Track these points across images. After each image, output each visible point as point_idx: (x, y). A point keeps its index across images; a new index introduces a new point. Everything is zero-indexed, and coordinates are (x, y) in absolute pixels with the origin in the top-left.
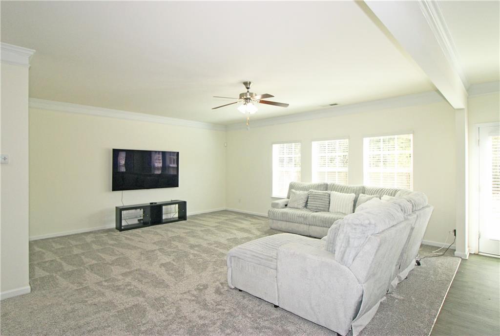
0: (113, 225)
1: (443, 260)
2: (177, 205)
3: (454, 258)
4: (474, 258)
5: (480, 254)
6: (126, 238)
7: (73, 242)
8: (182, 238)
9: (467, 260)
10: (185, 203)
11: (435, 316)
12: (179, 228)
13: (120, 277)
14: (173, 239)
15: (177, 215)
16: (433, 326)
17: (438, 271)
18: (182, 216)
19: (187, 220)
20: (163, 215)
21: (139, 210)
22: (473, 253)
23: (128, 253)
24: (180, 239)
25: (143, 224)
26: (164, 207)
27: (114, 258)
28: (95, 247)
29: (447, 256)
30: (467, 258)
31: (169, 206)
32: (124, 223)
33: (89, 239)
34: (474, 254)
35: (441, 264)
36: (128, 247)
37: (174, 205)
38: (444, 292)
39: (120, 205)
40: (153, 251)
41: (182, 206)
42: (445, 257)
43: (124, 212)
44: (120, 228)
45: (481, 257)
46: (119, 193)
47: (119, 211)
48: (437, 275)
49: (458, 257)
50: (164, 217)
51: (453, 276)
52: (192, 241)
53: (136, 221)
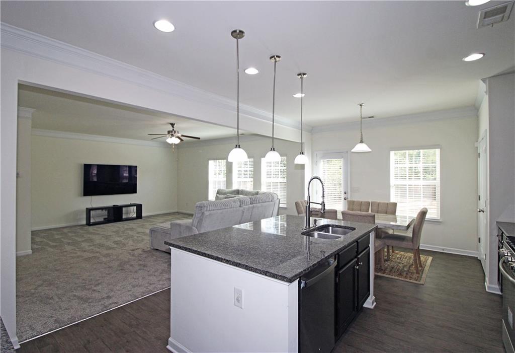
0: (84, 222)
2: (135, 207)
6: (94, 230)
7: (55, 232)
8: (134, 229)
10: (141, 205)
12: (134, 223)
13: (87, 247)
14: (127, 229)
15: (135, 215)
18: (139, 216)
19: (143, 219)
20: (123, 215)
21: (104, 211)
23: (93, 237)
24: (132, 229)
25: (107, 221)
26: (124, 209)
27: (83, 239)
28: (70, 234)
31: (129, 208)
32: (92, 221)
33: (65, 231)
36: (94, 234)
37: (133, 207)
39: (90, 206)
40: (110, 236)
41: (139, 207)
43: (92, 213)
44: (89, 224)
46: (89, 198)
47: (89, 211)
50: (124, 217)
52: (140, 230)
53: (102, 219)
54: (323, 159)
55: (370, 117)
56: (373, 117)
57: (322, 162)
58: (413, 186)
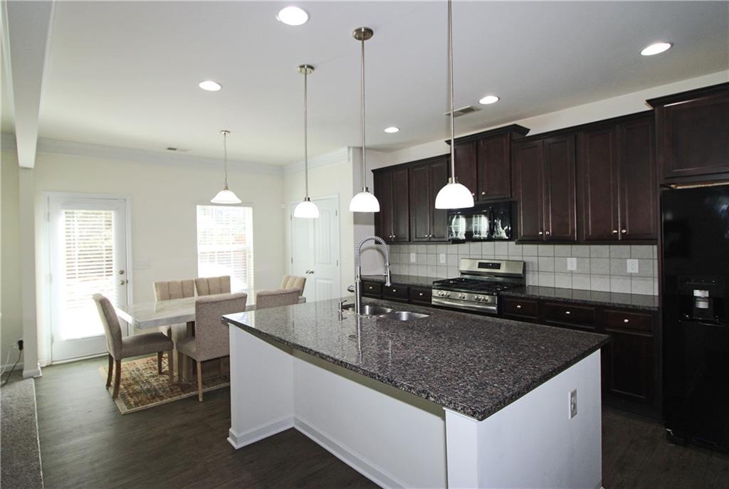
1: (10, 390)
3: (23, 382)
4: (49, 372)
5: (54, 363)
9: (41, 377)
11: (39, 469)
16: (43, 483)
17: (11, 408)
22: (45, 365)
29: (12, 382)
30: (41, 375)
34: (47, 366)
35: (10, 396)
38: (33, 431)
42: (11, 385)
45: (58, 367)
48: (12, 415)
49: (29, 377)
51: (34, 405)
54: (65, 209)
55: (169, 149)
56: (174, 149)
57: (64, 215)
58: (225, 253)
